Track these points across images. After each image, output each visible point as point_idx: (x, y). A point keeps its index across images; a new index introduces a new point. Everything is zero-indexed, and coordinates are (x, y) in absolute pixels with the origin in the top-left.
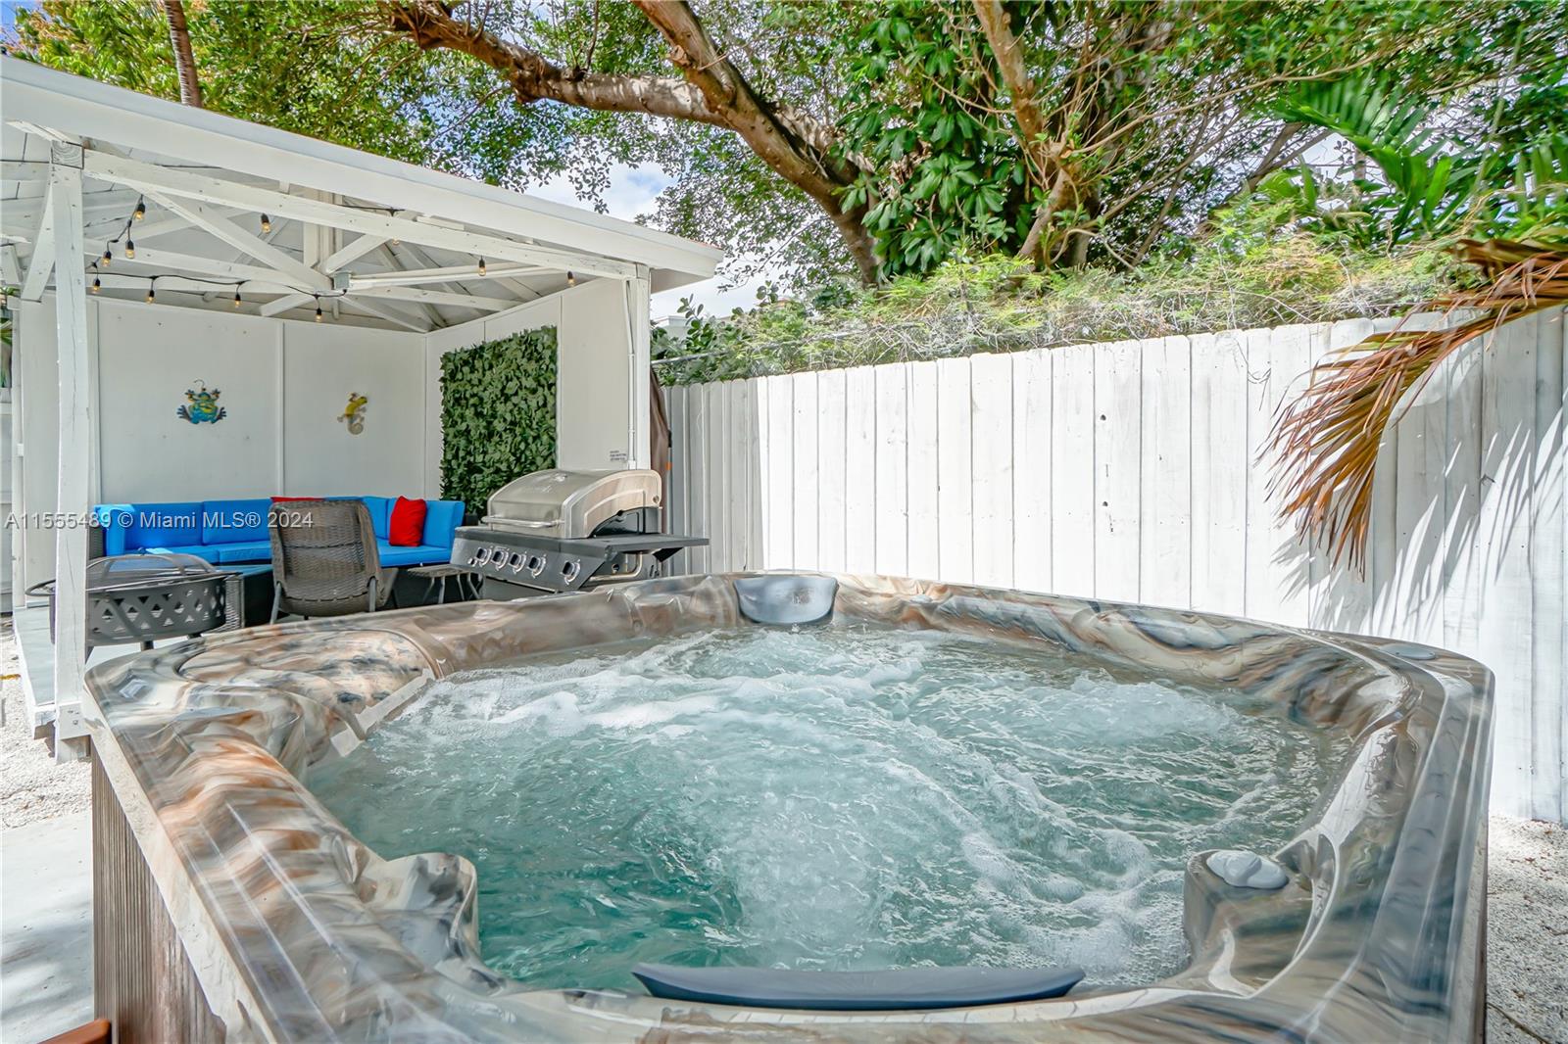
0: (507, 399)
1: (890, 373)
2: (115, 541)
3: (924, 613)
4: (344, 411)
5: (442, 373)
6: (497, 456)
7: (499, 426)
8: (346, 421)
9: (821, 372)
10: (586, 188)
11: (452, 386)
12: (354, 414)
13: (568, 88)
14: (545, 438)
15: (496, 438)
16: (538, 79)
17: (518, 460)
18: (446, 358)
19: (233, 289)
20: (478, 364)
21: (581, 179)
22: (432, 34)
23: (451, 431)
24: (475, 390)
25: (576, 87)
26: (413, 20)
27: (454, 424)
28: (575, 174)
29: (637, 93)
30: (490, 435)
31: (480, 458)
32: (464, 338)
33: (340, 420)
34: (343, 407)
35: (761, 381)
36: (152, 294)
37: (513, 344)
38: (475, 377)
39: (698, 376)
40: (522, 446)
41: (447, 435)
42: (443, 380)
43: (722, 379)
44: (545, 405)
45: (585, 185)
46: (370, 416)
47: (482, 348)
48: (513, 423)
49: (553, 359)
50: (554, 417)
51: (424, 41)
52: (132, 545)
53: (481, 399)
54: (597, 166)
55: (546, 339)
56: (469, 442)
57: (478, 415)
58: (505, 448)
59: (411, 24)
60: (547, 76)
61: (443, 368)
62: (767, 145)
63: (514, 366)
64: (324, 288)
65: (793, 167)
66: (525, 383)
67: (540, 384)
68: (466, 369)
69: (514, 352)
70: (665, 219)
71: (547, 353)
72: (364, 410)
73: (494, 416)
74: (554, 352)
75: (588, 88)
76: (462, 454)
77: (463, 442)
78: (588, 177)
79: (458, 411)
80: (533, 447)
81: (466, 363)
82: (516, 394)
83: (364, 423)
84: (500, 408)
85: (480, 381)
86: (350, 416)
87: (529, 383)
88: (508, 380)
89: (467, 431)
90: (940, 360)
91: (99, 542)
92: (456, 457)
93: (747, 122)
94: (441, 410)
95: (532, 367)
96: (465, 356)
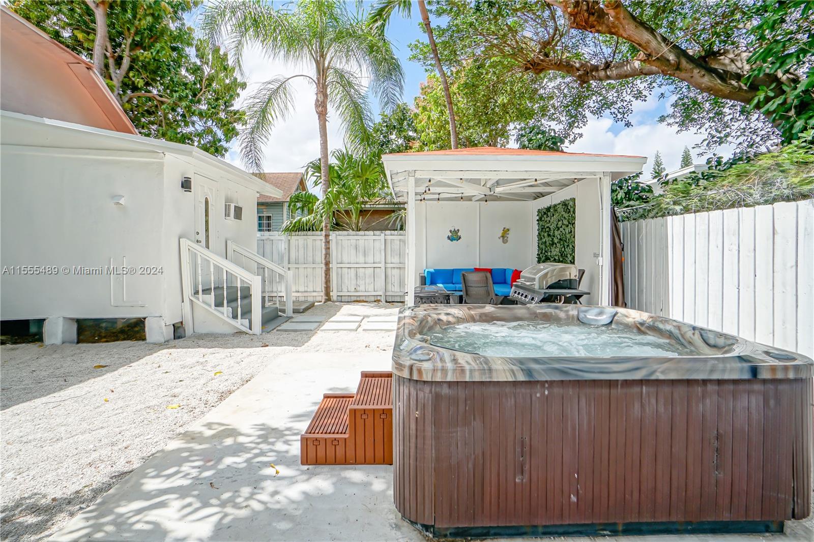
0: (558, 229)
1: (730, 214)
2: (428, 281)
3: (639, 326)
4: (501, 235)
5: (538, 218)
6: (555, 253)
7: (556, 241)
8: (501, 238)
9: (697, 214)
10: (619, 116)
11: (541, 223)
12: (504, 236)
13: (602, 73)
14: (571, 246)
15: (555, 246)
16: (588, 73)
17: (562, 255)
18: (539, 211)
19: (460, 195)
20: (549, 214)
21: (616, 112)
22: (540, 68)
23: (540, 242)
24: (548, 225)
25: (606, 72)
26: (532, 65)
27: (541, 238)
28: (613, 110)
29: (637, 67)
30: (553, 245)
31: (549, 254)
32: (544, 203)
33: (499, 238)
34: (500, 233)
35: (669, 218)
36: (439, 199)
37: (560, 206)
38: (549, 219)
39: (643, 216)
40: (563, 249)
41: (539, 243)
42: (538, 220)
43: (652, 218)
44: (571, 232)
45: (619, 114)
46: (510, 236)
47: (550, 207)
48: (560, 239)
49: (574, 212)
50: (574, 237)
51: (537, 71)
52: (433, 283)
53: (550, 229)
54: (626, 103)
55: (571, 203)
56: (546, 246)
57: (549, 235)
58: (557, 250)
59: (531, 67)
60: (592, 71)
61: (538, 215)
62: (702, 83)
63: (561, 215)
64: (488, 193)
65: (721, 90)
66: (564, 223)
67: (569, 223)
68: (545, 216)
69: (560, 209)
70: (679, 115)
71: (572, 210)
72: (508, 234)
73: (554, 236)
74: (574, 209)
75: (612, 71)
76: (543, 252)
77: (544, 247)
78: (620, 110)
79: (543, 234)
80: (566, 249)
81: (545, 213)
82: (561, 227)
83: (508, 239)
84: (556, 233)
85: (549, 221)
86: (503, 237)
87: (566, 222)
88: (559, 221)
89: (546, 242)
90: (757, 207)
91: (423, 281)
92: (542, 253)
93: (688, 75)
94: (537, 233)
95: (566, 215)
96: (545, 211)
